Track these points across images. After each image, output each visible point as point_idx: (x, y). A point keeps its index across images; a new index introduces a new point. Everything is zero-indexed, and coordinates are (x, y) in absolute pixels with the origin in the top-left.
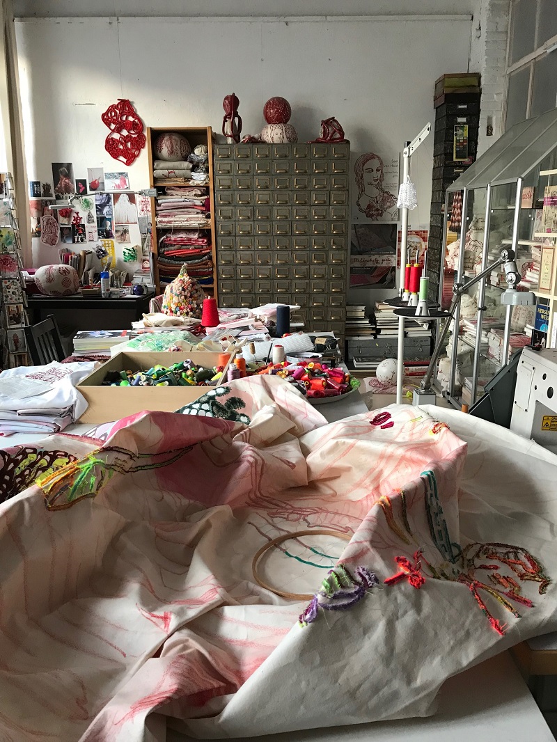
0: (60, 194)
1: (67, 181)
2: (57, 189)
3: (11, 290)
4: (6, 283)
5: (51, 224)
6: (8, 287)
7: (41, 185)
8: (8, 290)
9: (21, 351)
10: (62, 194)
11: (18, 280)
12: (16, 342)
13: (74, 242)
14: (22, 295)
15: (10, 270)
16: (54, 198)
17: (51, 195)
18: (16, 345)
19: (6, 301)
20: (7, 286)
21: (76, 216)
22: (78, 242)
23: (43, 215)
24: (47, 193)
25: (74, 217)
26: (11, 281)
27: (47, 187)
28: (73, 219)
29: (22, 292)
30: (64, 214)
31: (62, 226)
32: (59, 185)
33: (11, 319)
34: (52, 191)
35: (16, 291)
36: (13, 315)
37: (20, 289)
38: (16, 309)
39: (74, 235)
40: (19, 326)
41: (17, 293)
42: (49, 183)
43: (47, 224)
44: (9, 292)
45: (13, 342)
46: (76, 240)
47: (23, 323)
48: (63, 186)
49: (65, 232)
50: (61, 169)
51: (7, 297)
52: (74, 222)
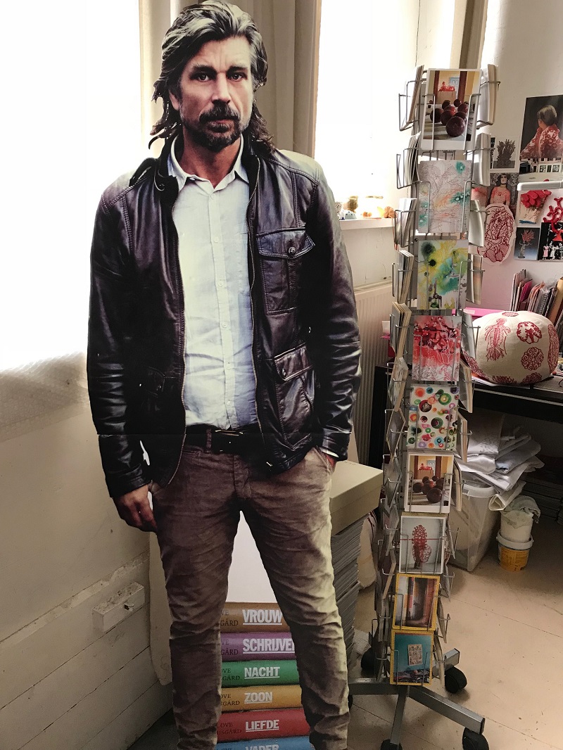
0: (530, 162)
1: (551, 134)
2: (526, 151)
3: (431, 416)
4: (420, 394)
5: (500, 221)
6: (425, 406)
7: (497, 144)
8: (422, 414)
9: (426, 572)
10: (535, 160)
11: (453, 390)
12: (419, 546)
13: (540, 257)
14: (458, 431)
15: (438, 360)
16: (517, 169)
17: (511, 165)
18: (417, 555)
19: (412, 441)
20: (422, 404)
21: (555, 205)
22: (549, 258)
23: (488, 203)
24: (504, 160)
25: (551, 207)
26: (436, 389)
27: (506, 150)
28: (547, 211)
29: (458, 423)
30: (533, 203)
31: (521, 226)
32: (532, 144)
33: (416, 488)
34: (516, 157)
35: (443, 417)
36: (425, 479)
37: (455, 414)
38: (433, 466)
39: (543, 243)
40: (434, 508)
41: (445, 424)
42: (511, 139)
43: (493, 221)
44: (425, 419)
45: (411, 545)
46: (546, 255)
47: (446, 503)
48: (540, 145)
49: (527, 237)
50: (544, 110)
51: (417, 431)
52: (549, 219)
